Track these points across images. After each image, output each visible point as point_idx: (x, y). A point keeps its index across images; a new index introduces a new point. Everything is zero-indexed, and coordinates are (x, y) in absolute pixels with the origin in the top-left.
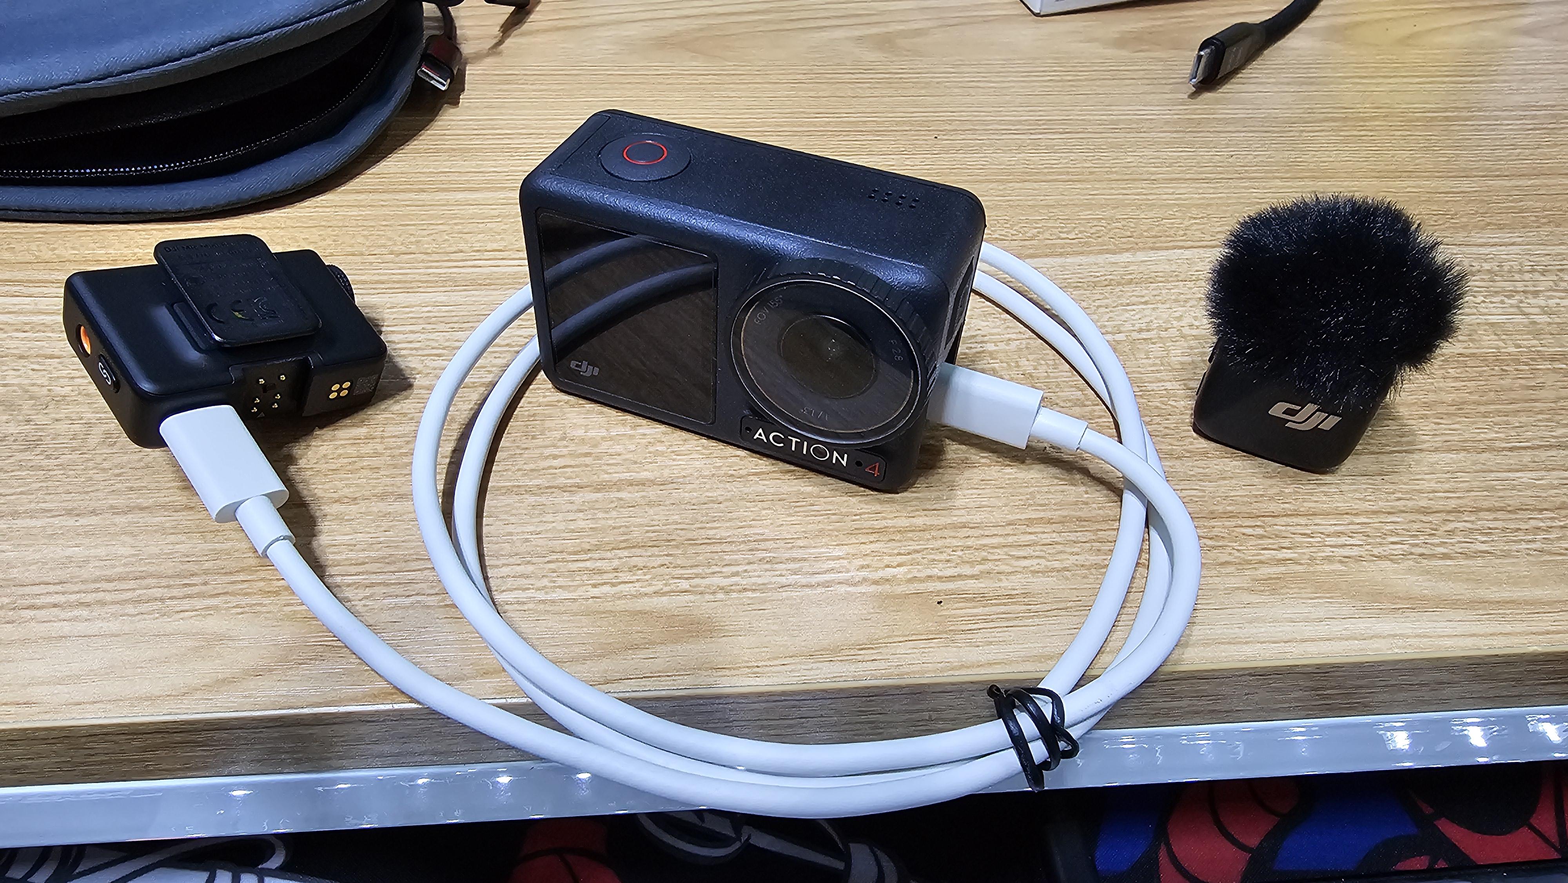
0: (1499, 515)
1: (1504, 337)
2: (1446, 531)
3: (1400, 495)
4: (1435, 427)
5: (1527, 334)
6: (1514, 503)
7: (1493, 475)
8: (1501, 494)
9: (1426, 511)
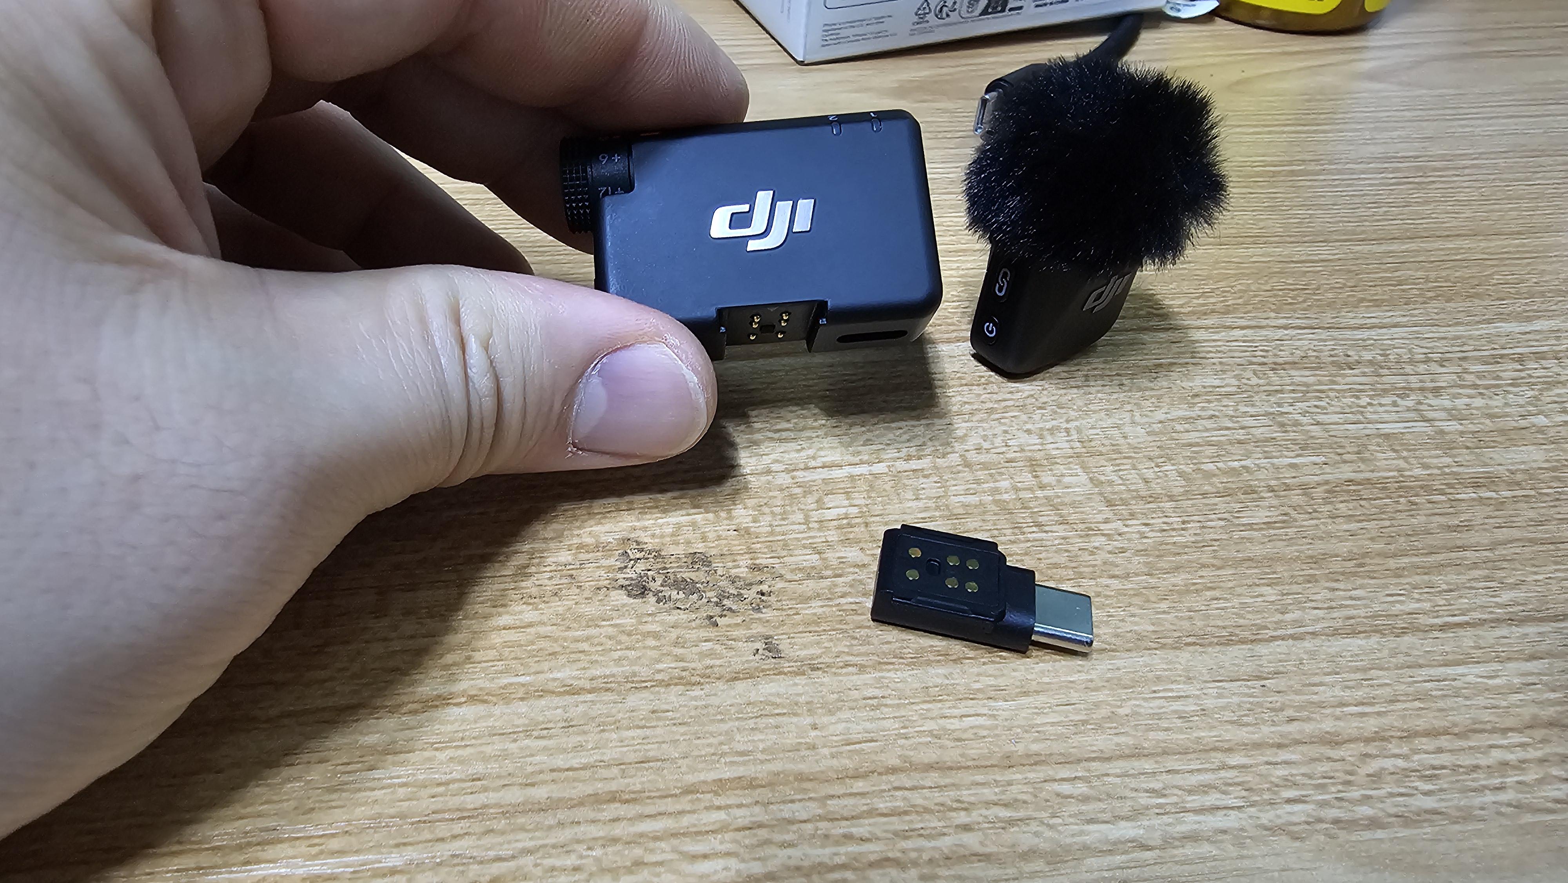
0: (1444, 742)
1: (1405, 454)
2: (1368, 775)
3: (1290, 713)
4: (1329, 595)
5: (1436, 449)
6: (1462, 719)
7: (1424, 672)
8: (1441, 704)
9: (1333, 740)
